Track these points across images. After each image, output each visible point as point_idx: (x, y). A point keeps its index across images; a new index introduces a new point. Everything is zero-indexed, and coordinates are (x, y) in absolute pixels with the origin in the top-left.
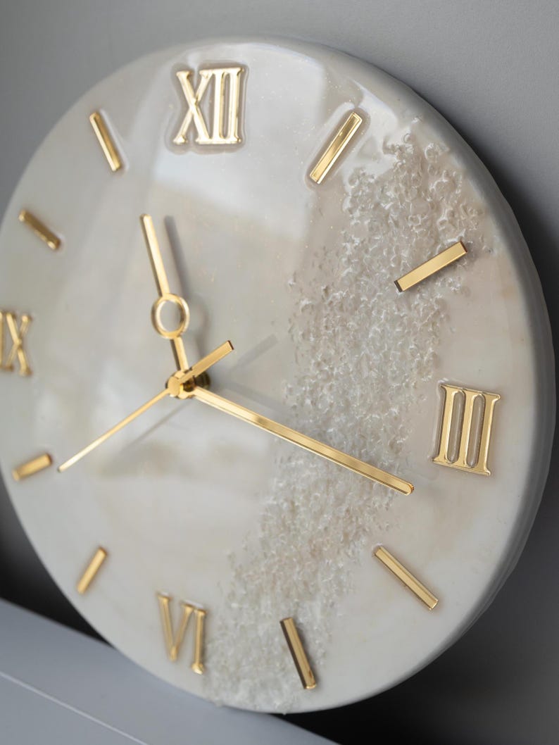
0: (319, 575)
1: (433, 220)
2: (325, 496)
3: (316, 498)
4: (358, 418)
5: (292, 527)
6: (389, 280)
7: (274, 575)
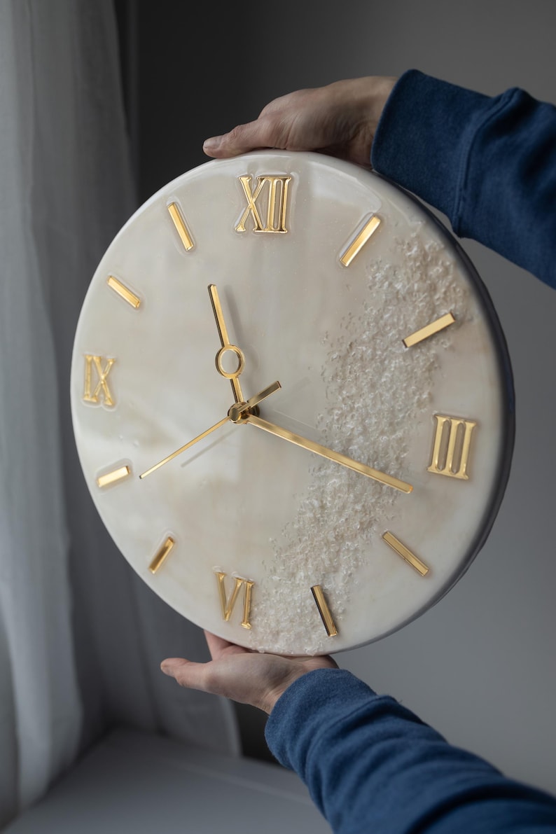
0: (341, 554)
1: (431, 297)
2: (346, 496)
3: (340, 497)
4: (372, 439)
5: (321, 519)
6: (398, 339)
7: (307, 554)
